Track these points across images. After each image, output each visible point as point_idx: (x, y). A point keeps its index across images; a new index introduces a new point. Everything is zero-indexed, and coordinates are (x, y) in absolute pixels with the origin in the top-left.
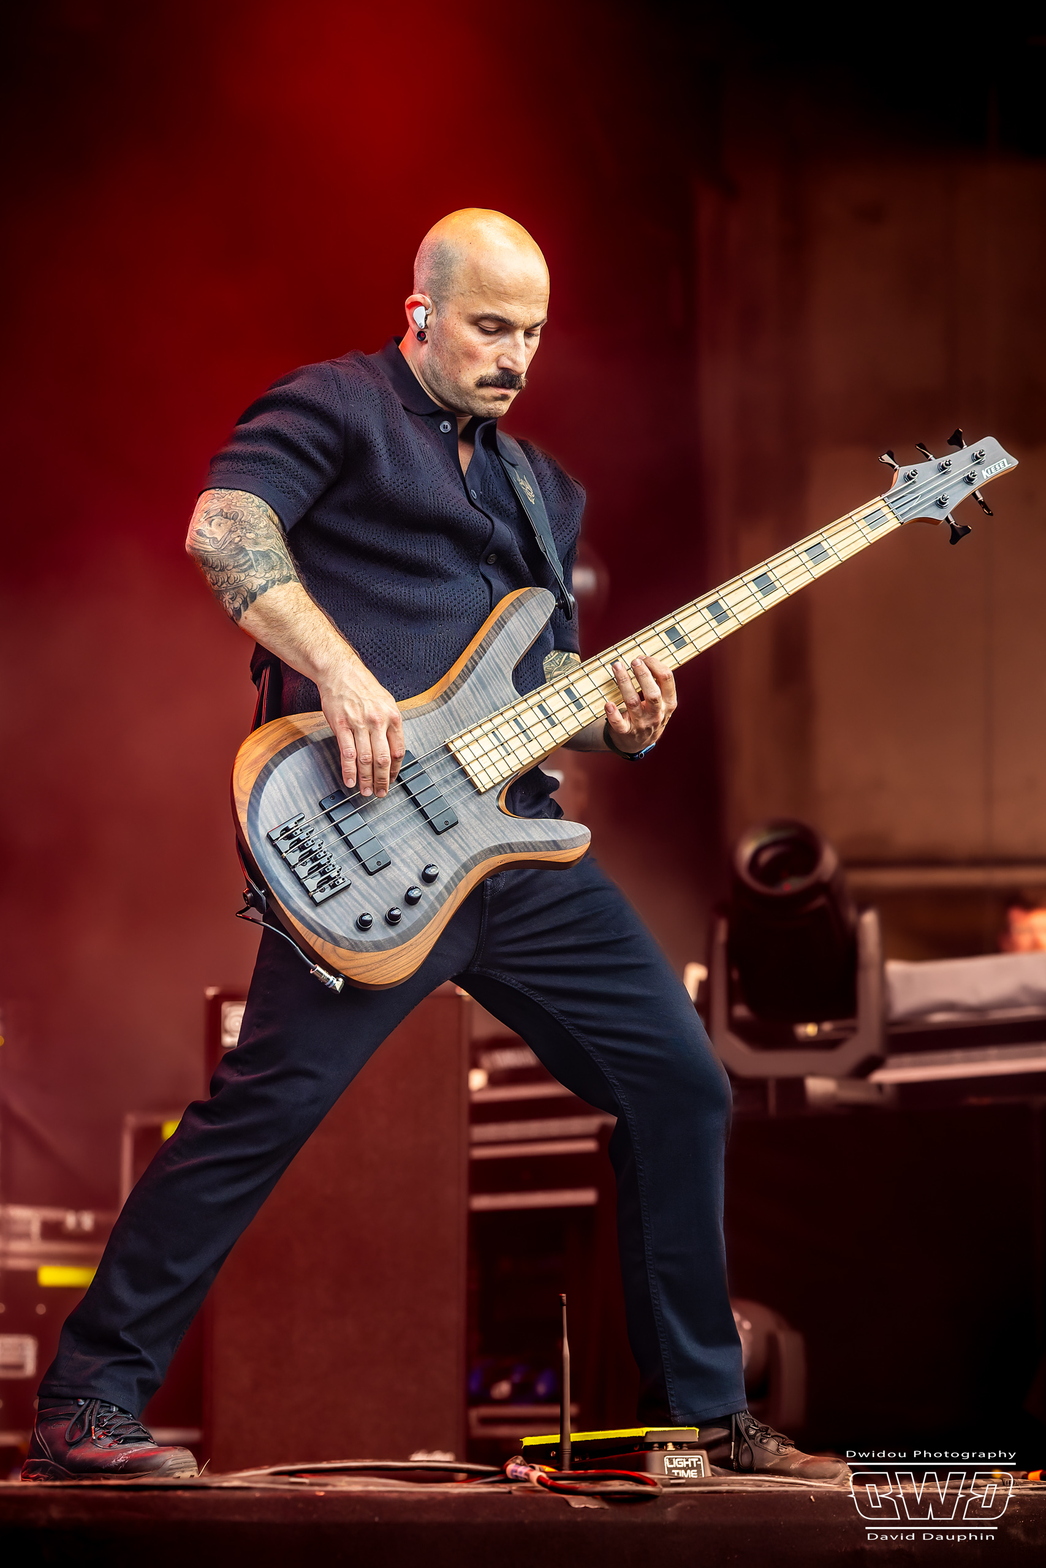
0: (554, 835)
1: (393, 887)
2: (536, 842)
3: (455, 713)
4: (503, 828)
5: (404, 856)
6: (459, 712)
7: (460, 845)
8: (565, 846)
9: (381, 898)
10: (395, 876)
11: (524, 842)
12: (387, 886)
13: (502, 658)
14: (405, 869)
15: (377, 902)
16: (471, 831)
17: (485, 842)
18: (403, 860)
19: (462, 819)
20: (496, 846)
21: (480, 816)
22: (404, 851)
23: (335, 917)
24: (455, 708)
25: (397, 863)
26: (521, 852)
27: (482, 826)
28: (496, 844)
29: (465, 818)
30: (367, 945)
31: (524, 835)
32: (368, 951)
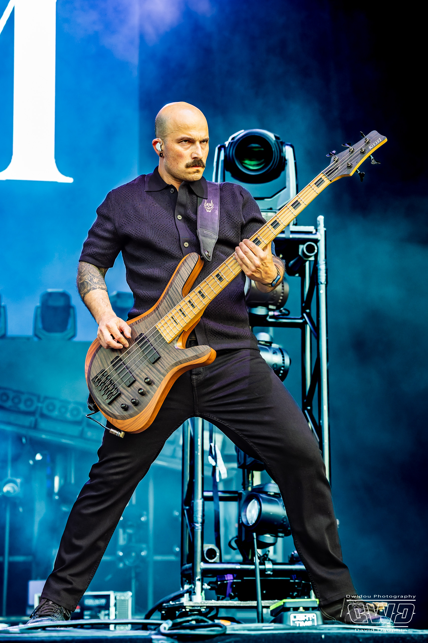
0: (196, 353)
2: (189, 358)
3: (160, 313)
4: (177, 355)
5: (141, 376)
6: (162, 312)
7: (161, 367)
8: (200, 356)
9: (132, 395)
10: (137, 385)
11: (185, 359)
12: (134, 390)
13: (178, 285)
14: (141, 381)
16: (165, 359)
17: (170, 362)
18: (140, 378)
19: (162, 356)
20: (174, 363)
21: (169, 353)
22: (141, 374)
23: (115, 407)
24: (160, 311)
25: (138, 380)
26: (184, 363)
27: (169, 356)
28: (175, 362)
29: (163, 355)
30: (127, 416)
31: (185, 355)
32: (128, 419)
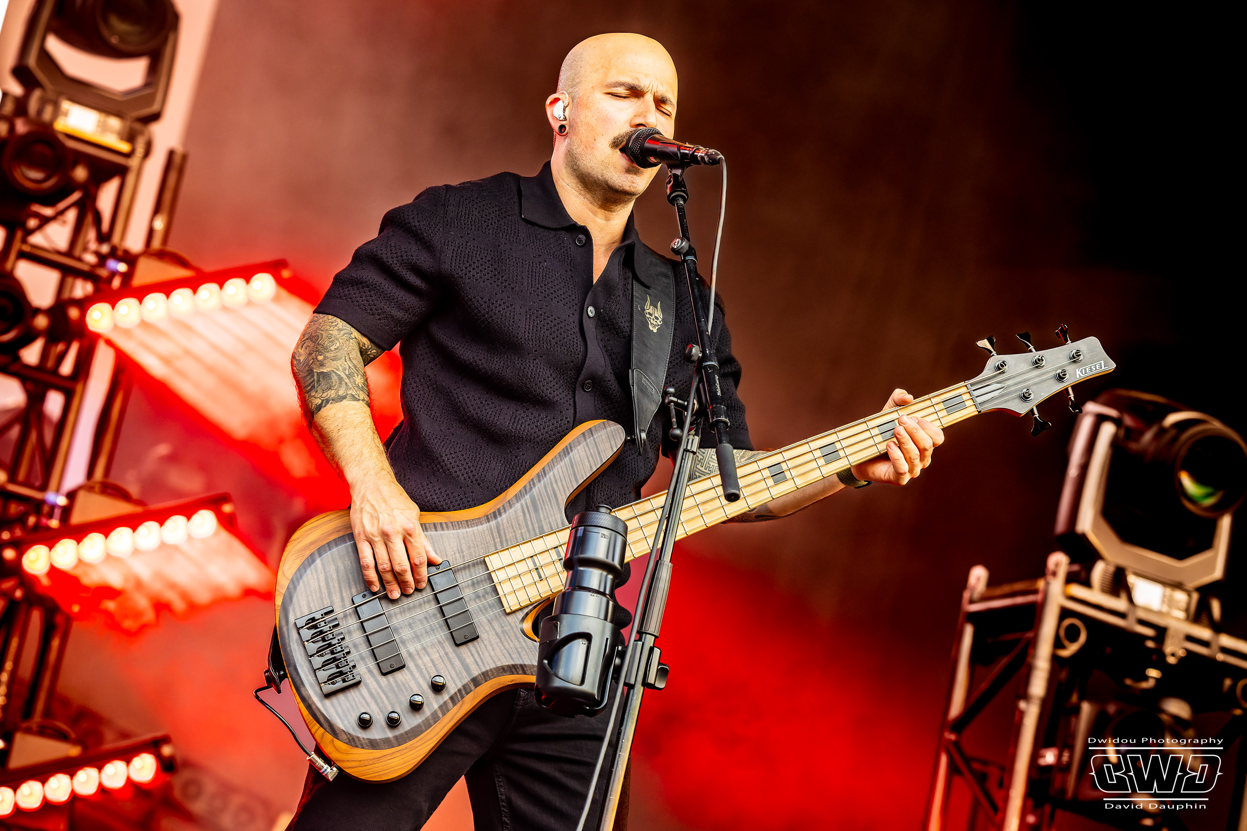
1: (402, 690)
3: (502, 532)
4: (520, 649)
5: (420, 662)
6: (506, 531)
9: (387, 698)
10: (406, 680)
12: (396, 689)
14: (417, 675)
15: (383, 702)
18: (417, 666)
19: (483, 635)
20: (508, 666)
21: (501, 635)
22: (420, 657)
23: (340, 710)
24: (503, 526)
25: (411, 668)
26: (533, 675)
27: (500, 644)
28: (507, 663)
29: (486, 634)
30: (363, 742)
32: (363, 748)
